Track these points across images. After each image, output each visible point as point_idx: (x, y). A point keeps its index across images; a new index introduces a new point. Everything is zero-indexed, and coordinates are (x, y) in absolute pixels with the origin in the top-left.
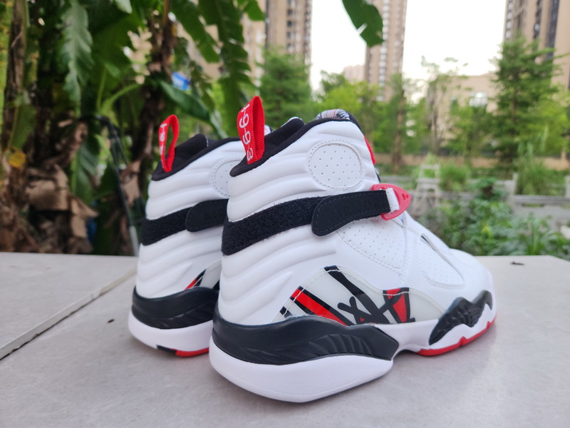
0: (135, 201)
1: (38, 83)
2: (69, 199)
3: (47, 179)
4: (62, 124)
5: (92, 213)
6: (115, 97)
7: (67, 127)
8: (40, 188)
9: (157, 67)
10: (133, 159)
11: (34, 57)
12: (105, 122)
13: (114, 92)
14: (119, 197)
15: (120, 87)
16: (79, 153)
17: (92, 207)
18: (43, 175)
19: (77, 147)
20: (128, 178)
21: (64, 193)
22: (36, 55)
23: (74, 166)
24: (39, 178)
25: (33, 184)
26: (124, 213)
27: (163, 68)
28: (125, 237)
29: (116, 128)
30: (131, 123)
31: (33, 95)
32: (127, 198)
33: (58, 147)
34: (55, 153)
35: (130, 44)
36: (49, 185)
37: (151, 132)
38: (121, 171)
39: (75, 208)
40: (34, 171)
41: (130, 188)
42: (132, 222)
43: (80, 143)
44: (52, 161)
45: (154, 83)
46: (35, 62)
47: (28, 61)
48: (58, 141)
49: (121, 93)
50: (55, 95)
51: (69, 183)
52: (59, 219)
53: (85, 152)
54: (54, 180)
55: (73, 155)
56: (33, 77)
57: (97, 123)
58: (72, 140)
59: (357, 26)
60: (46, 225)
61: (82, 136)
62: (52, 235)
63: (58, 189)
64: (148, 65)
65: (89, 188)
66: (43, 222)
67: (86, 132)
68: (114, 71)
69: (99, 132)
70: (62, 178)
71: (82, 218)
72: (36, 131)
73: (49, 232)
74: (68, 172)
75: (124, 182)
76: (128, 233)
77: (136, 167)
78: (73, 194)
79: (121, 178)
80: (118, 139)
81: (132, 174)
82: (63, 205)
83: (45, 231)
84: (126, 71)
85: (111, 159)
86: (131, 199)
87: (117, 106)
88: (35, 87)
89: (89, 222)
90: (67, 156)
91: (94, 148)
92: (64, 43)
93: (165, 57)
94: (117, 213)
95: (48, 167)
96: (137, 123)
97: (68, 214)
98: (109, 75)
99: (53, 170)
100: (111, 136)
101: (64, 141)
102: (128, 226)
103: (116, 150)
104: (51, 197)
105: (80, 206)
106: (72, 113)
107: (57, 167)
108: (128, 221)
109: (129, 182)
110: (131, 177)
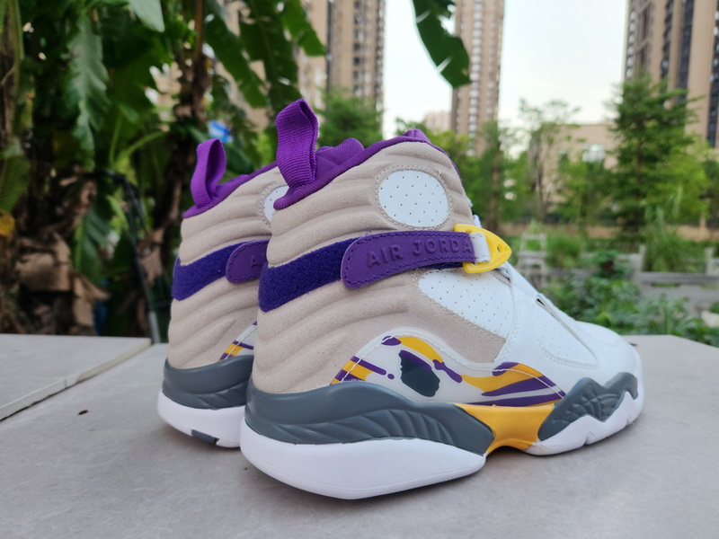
0: (156, 280)
1: (35, 131)
2: (72, 277)
3: (43, 251)
4: (65, 182)
5: (101, 295)
6: (132, 149)
7: (70, 186)
8: (35, 263)
9: (186, 111)
10: (156, 226)
11: (29, 97)
12: (120, 180)
13: (131, 142)
14: (136, 275)
15: (140, 135)
16: (85, 218)
17: (100, 287)
18: (38, 246)
19: (83, 211)
20: (147, 251)
21: (65, 269)
22: (32, 94)
23: (78, 235)
24: (33, 251)
25: (25, 257)
26: (142, 295)
27: (193, 112)
28: (143, 325)
29: (133, 187)
30: (153, 181)
31: (28, 145)
32: (146, 275)
33: (59, 211)
34: (55, 219)
35: (152, 84)
36: (46, 259)
37: (178, 192)
38: (138, 241)
39: (79, 289)
40: (27, 242)
41: (151, 263)
42: (151, 306)
43: (87, 206)
44: (50, 228)
45: (182, 130)
46: (29, 103)
47: (21, 102)
48: (60, 204)
49: (140, 144)
50: (56, 145)
51: (72, 257)
52: (58, 303)
53: (94, 218)
54: (53, 253)
55: (78, 221)
56: (28, 122)
57: (110, 181)
58: (77, 202)
59: (437, 62)
60: (41, 310)
61: (90, 197)
62: (49, 323)
63: (57, 264)
64: (175, 108)
65: (98, 263)
66: (37, 306)
67: (94, 193)
68: (132, 116)
69: (111, 193)
70: (63, 250)
71: (89, 300)
72: (30, 189)
73: (45, 319)
74: (71, 242)
75: (142, 256)
76: (147, 320)
77: (158, 236)
78: (77, 270)
79: (138, 250)
80: (136, 201)
81: (153, 245)
82: (63, 285)
83: (38, 318)
84: (147, 117)
85: (126, 226)
86: (151, 276)
87: (136, 160)
88: (30, 136)
89: (97, 307)
90: (71, 222)
91: (105, 212)
92: (70, 78)
93: (196, 98)
94: (132, 296)
95: (45, 237)
96: (161, 181)
97: (70, 296)
98: (125, 120)
99: (52, 241)
100: (126, 198)
101: (66, 204)
102: (147, 311)
103: (133, 214)
104: (48, 275)
105: (85, 286)
106: (77, 169)
107: (57, 236)
108: (146, 304)
109: (148, 256)
110: (152, 250)
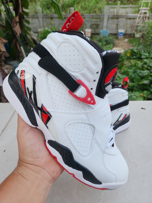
0: (20, 35)
14: (14, 34)
26: (17, 40)
28: (20, 50)
32: (17, 34)
41: (17, 29)
42: (21, 44)
75: (14, 27)
77: (17, 19)
79: (12, 25)
81: (16, 23)
86: (18, 34)
89: (6, 46)
94: (14, 41)
102: (20, 46)
108: (19, 44)
109: (16, 26)
110: (17, 24)
